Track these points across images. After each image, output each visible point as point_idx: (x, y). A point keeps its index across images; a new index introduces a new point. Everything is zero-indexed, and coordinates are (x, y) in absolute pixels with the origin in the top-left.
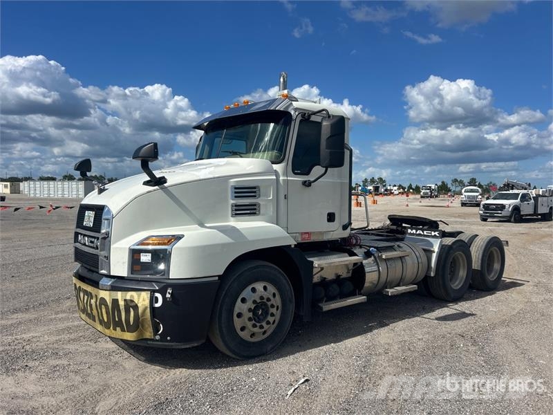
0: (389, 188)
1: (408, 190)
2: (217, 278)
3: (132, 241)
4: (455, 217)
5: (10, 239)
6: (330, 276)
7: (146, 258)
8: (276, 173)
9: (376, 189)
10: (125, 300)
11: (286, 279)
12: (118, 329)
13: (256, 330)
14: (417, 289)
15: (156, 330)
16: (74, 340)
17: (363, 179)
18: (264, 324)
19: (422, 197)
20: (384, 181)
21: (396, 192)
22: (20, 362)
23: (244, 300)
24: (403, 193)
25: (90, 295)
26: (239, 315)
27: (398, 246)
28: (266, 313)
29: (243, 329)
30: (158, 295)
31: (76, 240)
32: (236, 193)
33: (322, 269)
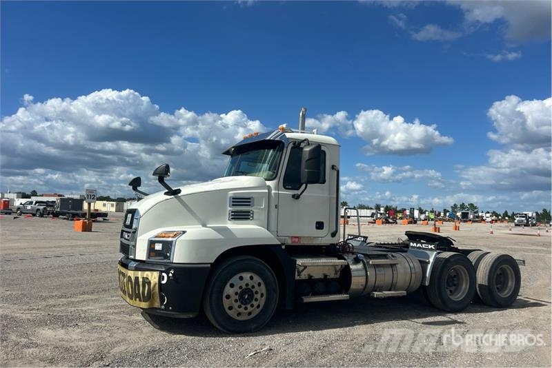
0: (480, 214)
1: (504, 218)
2: (209, 265)
3: (151, 234)
4: (537, 245)
5: (100, 246)
6: (317, 275)
7: (158, 247)
8: (269, 188)
9: (465, 216)
10: (143, 278)
11: (270, 272)
12: (138, 299)
13: (242, 310)
14: (405, 294)
15: (162, 301)
16: (116, 313)
17: (452, 205)
18: (249, 306)
19: (516, 225)
20: (476, 208)
21: (489, 219)
22: (74, 322)
23: (232, 286)
24: (496, 221)
25: (124, 275)
26: (228, 297)
27: (392, 256)
28: (251, 297)
29: (230, 308)
30: (164, 274)
31: (122, 237)
32: (233, 202)
33: (305, 267)
